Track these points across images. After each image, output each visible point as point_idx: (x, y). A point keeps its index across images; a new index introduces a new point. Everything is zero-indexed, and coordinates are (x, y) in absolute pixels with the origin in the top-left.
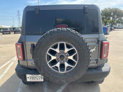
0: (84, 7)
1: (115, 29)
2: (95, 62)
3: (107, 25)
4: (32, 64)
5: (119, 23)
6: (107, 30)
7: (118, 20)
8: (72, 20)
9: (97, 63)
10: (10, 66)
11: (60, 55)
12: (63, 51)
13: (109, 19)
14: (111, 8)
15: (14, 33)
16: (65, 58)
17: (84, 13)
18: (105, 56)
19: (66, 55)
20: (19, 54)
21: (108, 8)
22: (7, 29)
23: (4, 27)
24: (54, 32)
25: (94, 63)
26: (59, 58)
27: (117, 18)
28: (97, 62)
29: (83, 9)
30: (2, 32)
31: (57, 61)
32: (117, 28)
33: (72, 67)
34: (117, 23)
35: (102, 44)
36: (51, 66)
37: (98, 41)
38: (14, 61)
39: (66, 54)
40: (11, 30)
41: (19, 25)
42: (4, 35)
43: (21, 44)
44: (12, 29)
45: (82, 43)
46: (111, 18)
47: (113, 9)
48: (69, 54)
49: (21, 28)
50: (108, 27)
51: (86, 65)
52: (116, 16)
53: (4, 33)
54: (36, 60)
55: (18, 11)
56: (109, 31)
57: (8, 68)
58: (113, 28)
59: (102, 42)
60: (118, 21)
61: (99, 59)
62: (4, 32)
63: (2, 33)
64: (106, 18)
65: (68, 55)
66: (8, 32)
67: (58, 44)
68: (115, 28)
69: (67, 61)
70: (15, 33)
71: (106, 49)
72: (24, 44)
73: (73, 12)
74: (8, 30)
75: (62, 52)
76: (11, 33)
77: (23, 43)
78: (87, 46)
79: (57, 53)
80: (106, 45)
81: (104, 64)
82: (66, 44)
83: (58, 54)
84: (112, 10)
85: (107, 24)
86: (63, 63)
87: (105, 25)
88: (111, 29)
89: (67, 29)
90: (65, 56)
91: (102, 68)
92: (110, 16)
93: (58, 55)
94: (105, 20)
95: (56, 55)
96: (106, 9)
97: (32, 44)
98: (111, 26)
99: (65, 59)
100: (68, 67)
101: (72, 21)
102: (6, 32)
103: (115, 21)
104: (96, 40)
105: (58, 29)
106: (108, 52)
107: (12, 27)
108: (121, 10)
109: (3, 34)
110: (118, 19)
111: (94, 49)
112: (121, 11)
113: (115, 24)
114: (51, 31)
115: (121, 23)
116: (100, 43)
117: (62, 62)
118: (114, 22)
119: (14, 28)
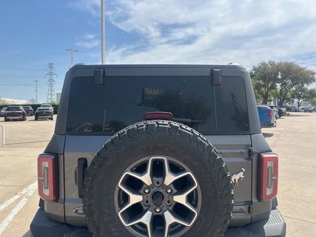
0: (212, 72)
1: (290, 113)
2: (245, 208)
3: (268, 103)
4: (76, 211)
5: (299, 97)
6: (270, 116)
7: (296, 90)
8: (181, 93)
9: (249, 211)
10: (15, 211)
11: (152, 191)
12: (160, 179)
13: (273, 87)
14: (277, 62)
15: (33, 117)
16: (166, 199)
17: (212, 84)
18: (269, 192)
19: (169, 191)
20: (45, 184)
21: (270, 62)
22: (16, 107)
23: (10, 101)
24: (138, 131)
25: (241, 211)
26: (150, 200)
27: (292, 86)
28: (249, 208)
29: (210, 75)
30: (5, 115)
31: (145, 208)
32: (296, 111)
33: (183, 227)
34: (293, 97)
35: (260, 161)
36: (129, 222)
37: (250, 153)
38: (27, 197)
39: (168, 187)
40: (28, 111)
41: (49, 97)
42: (8, 123)
43: (53, 157)
44: (31, 109)
45: (209, 161)
46: (278, 86)
47: (280, 64)
48: (176, 188)
49: (53, 106)
50: (272, 107)
51: (222, 221)
52: (289, 82)
53: (10, 118)
54: (90, 205)
55: (49, 64)
56: (277, 118)
57: (10, 218)
58: (284, 109)
59: (259, 156)
60: (296, 94)
61: (255, 200)
62: (9, 115)
63: (3, 119)
64: (265, 86)
65: (175, 191)
66: (18, 114)
67: (148, 161)
68: (289, 109)
69: (171, 208)
70: (36, 119)
71: (272, 175)
72: (61, 157)
73: (185, 82)
74: (20, 110)
75: (158, 183)
76: (28, 118)
77: (57, 154)
78: (221, 168)
79: (145, 186)
80: (269, 164)
81: (269, 213)
82: (169, 161)
83: (148, 187)
84: (278, 66)
85: (269, 99)
86: (161, 213)
87: (265, 103)
88: (281, 114)
89: (171, 125)
90: (166, 195)
91: (265, 226)
92: (276, 80)
93: (147, 191)
94: (263, 89)
95: (142, 191)
96: (263, 64)
97: (80, 159)
98: (281, 105)
99: (165, 202)
100: (173, 225)
101: (183, 95)
102: (13, 115)
103: (289, 94)
104: (244, 151)
105: (149, 122)
106: (275, 182)
107: (31, 103)
108: (301, 66)
109: (6, 120)
110: (294, 88)
111: (241, 175)
112: (301, 69)
113: (288, 100)
114: (131, 127)
115: (304, 97)
116: (254, 158)
117: (158, 210)
118: (286, 94)
119: (35, 107)
